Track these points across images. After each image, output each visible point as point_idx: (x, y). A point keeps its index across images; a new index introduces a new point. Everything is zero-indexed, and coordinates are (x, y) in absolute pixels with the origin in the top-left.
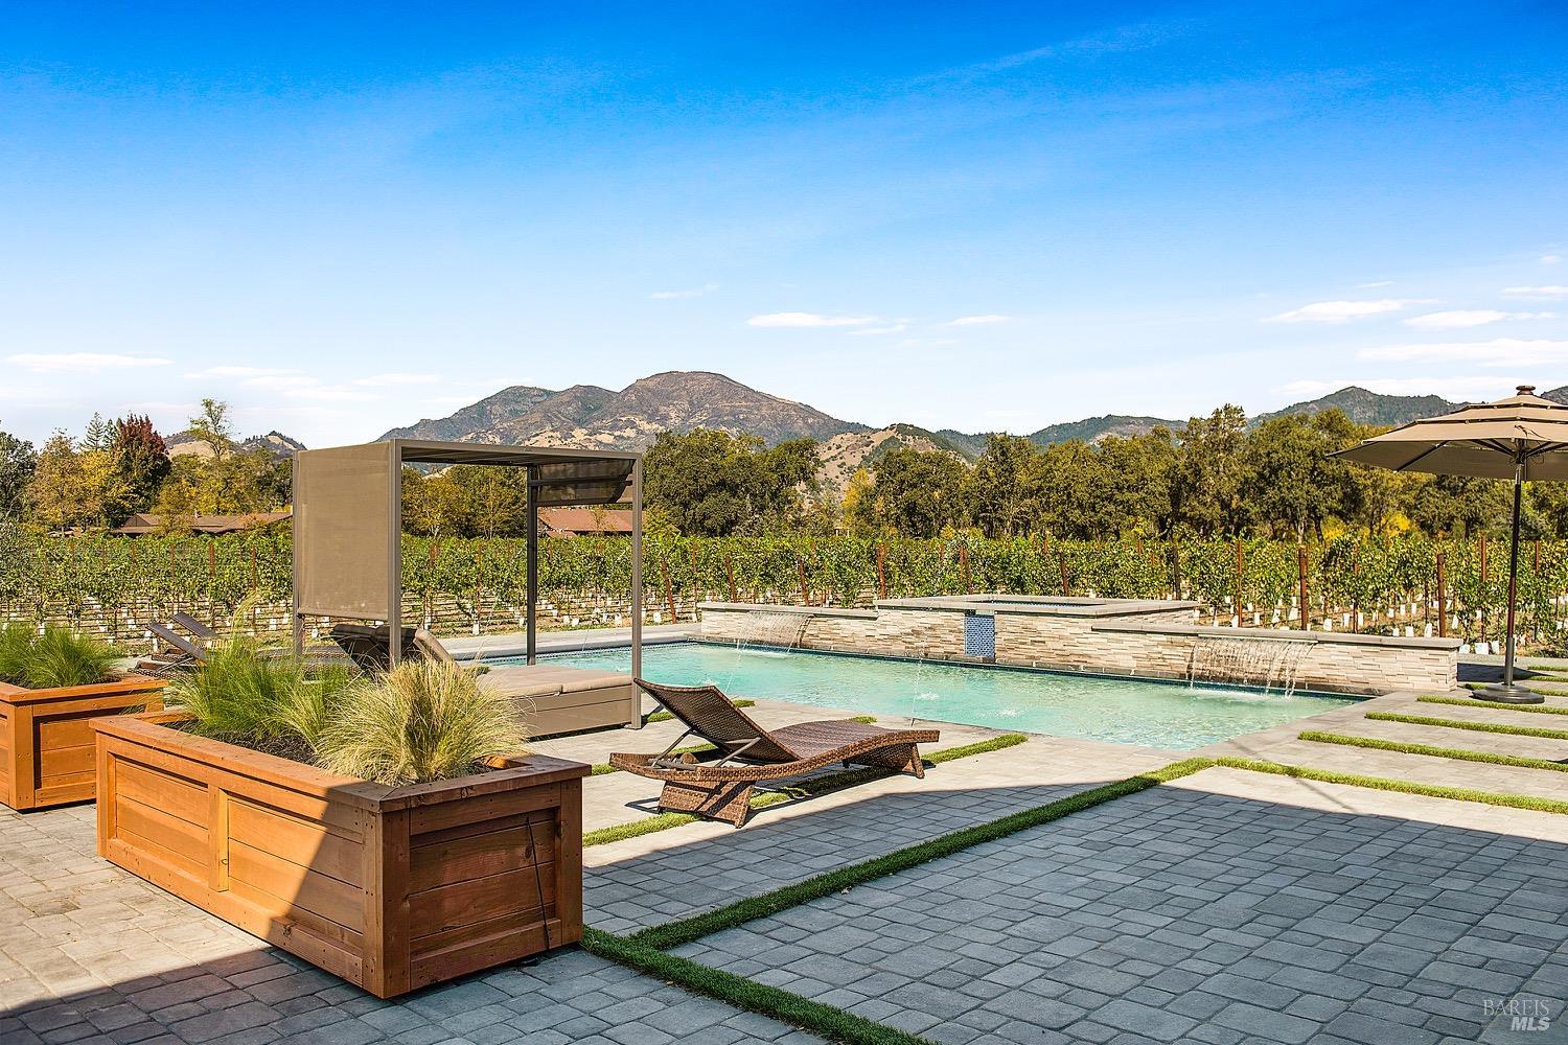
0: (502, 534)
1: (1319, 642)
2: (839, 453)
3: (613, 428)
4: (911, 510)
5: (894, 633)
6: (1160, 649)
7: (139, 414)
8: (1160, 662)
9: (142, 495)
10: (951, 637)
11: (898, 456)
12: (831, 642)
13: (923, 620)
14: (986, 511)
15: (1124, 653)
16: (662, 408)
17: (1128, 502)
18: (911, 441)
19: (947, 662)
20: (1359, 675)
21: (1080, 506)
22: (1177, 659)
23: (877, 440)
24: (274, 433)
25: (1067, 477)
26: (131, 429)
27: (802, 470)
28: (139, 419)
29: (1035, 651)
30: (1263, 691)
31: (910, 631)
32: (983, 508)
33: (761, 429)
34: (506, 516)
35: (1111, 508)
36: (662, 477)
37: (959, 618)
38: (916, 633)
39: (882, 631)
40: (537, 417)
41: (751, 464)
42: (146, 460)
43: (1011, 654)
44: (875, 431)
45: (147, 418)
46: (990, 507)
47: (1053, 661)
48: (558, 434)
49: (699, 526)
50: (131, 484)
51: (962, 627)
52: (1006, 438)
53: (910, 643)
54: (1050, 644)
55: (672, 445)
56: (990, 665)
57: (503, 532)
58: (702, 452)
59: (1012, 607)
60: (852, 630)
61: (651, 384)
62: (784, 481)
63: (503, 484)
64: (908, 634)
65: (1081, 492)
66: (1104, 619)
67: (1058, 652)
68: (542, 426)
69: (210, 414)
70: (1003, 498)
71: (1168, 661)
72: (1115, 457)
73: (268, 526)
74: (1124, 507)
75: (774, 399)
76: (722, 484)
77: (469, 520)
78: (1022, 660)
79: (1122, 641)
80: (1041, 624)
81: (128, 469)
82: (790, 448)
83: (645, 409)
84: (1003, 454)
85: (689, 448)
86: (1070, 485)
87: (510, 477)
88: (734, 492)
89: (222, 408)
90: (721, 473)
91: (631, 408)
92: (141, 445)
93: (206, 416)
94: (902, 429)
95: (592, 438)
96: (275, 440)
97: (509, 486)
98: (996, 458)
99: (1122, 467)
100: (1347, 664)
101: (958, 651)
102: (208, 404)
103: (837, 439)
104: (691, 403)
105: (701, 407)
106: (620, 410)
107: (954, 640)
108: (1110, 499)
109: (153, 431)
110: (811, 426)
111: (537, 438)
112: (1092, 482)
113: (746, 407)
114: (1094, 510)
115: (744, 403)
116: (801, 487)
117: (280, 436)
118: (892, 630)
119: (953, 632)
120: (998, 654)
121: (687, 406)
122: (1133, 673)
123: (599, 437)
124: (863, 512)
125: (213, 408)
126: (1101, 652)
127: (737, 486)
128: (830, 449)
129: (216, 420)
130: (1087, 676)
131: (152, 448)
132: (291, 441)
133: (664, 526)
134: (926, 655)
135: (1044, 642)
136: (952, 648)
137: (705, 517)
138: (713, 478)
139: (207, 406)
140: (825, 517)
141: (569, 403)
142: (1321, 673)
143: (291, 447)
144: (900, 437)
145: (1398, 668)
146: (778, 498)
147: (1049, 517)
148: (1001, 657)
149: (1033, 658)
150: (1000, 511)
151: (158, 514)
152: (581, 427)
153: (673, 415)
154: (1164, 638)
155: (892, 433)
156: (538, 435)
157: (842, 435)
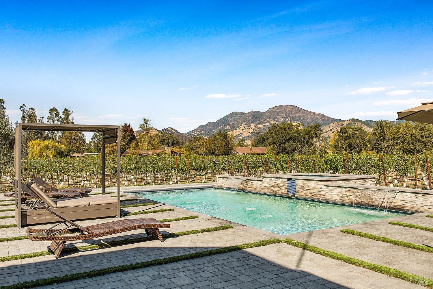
0: (222, 155)
1: (400, 192)
2: (333, 129)
3: (263, 123)
4: (350, 146)
5: (268, 186)
6: (346, 193)
7: (127, 123)
8: (346, 198)
9: (128, 145)
10: (283, 188)
11: (345, 129)
12: (250, 189)
13: (275, 182)
14: (376, 146)
15: (335, 195)
16: (277, 117)
17: (425, 142)
18: (356, 124)
19: (282, 196)
20: (414, 205)
21: (408, 143)
22: (352, 197)
23: (345, 124)
24: (169, 128)
25: (403, 134)
26: (125, 127)
27: (316, 134)
28: (127, 124)
29: (307, 193)
30: (377, 210)
31: (272, 185)
32: (375, 145)
33: (308, 122)
34: (223, 149)
35: (419, 144)
36: (273, 137)
37: (285, 181)
38: (273, 186)
39: (264, 185)
40: (241, 121)
41: (300, 133)
42: (129, 136)
43: (300, 194)
44: (344, 121)
45: (129, 124)
46: (377, 144)
47: (312, 197)
48: (247, 125)
49: (284, 152)
50: (125, 142)
51: (286, 184)
52: (382, 121)
53: (272, 189)
54: (312, 191)
55: (275, 127)
56: (293, 198)
57: (222, 154)
58: (285, 129)
59: (300, 177)
60: (256, 185)
61: (274, 110)
62: (310, 137)
63: (222, 140)
64: (271, 186)
65: (408, 138)
66: (330, 182)
67: (314, 193)
68: (242, 123)
69: (145, 122)
70: (381, 141)
71: (349, 198)
72: (420, 127)
73: (158, 153)
74: (424, 143)
75: (312, 112)
76: (291, 139)
77: (213, 151)
78: (303, 196)
79: (334, 190)
80: (309, 183)
81: (125, 138)
82: (312, 127)
83: (272, 117)
84: (381, 127)
85: (281, 128)
86: (404, 136)
87: (224, 138)
88: (294, 140)
89: (148, 121)
90: (290, 135)
91: (268, 117)
92: (128, 131)
93: (144, 123)
94: (353, 120)
95: (257, 126)
96: (170, 129)
97: (224, 141)
98: (378, 128)
99: (423, 130)
100: (410, 200)
101: (285, 193)
102: (145, 120)
103: (332, 124)
104: (286, 115)
105: (289, 116)
106: (265, 118)
107: (284, 189)
108: (419, 141)
109: (131, 128)
110: (323, 121)
111: (241, 127)
112: (412, 135)
113: (303, 115)
114: (413, 145)
115: (302, 114)
116: (315, 139)
117: (171, 128)
118: (267, 185)
119: (284, 186)
120: (297, 194)
121: (285, 116)
122: (336, 202)
123: (259, 126)
124: (336, 146)
125: (146, 121)
126: (328, 194)
127: (295, 139)
128: (329, 127)
129: (147, 124)
130: (322, 202)
131: (130, 132)
132: (174, 130)
133: (272, 152)
134: (275, 193)
135: (310, 190)
136: (283, 191)
137: (286, 149)
138: (288, 137)
139: (144, 120)
140: (323, 148)
141: (250, 116)
142: (401, 204)
143: (174, 131)
144: (352, 123)
145: (429, 203)
146: (309, 143)
147: (398, 147)
148: (297, 195)
149: (307, 195)
150: (380, 145)
151: (130, 150)
152: (253, 123)
153: (281, 118)
154: (347, 189)
155: (350, 122)
156: (241, 126)
157: (334, 123)
